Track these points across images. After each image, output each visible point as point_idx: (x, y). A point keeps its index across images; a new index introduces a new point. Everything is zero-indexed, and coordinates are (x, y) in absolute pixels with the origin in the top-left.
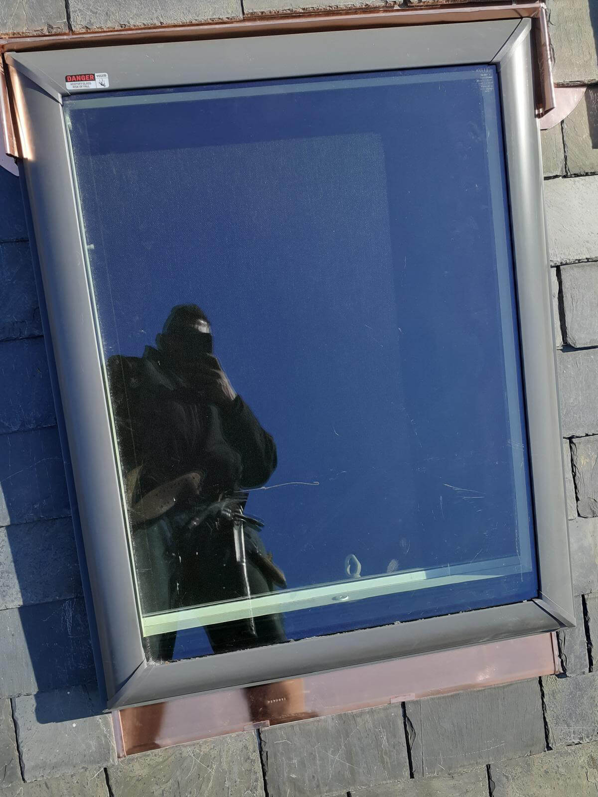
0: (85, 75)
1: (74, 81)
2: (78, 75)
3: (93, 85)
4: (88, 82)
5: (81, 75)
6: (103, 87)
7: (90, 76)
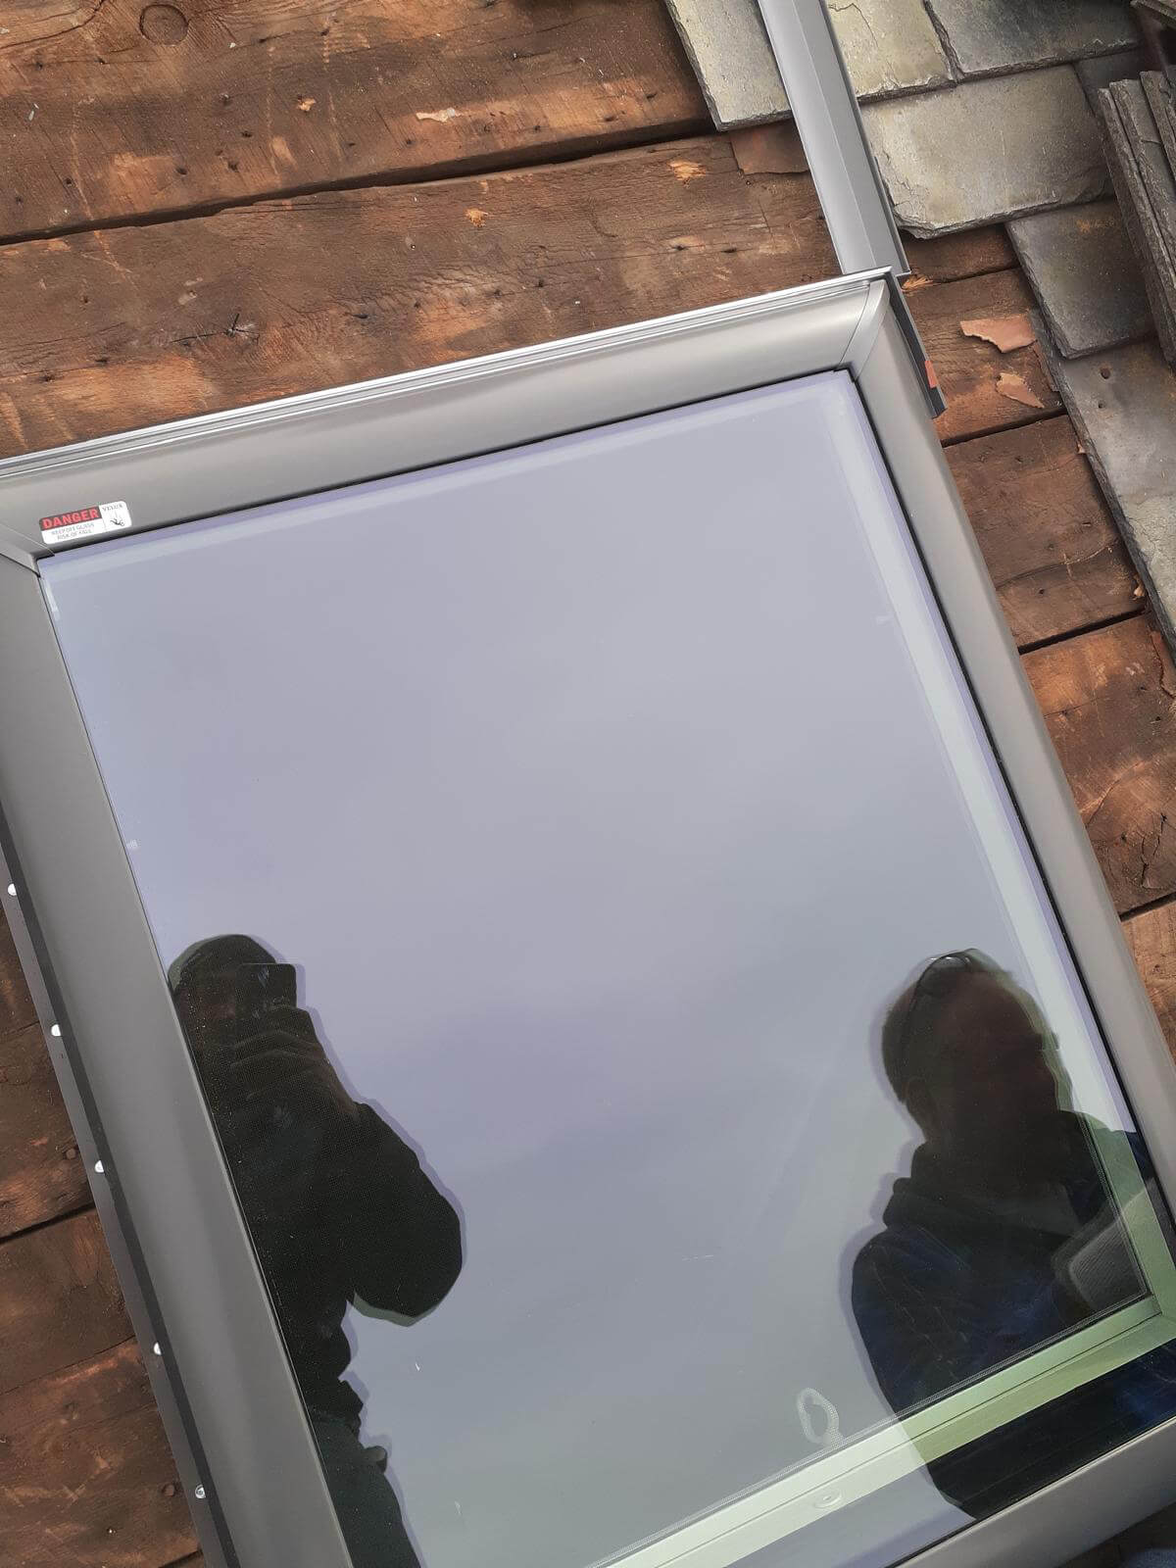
0: (79, 512)
1: (58, 526)
2: (65, 515)
3: (97, 528)
4: (86, 523)
5: (71, 514)
6: (119, 527)
7: (91, 512)
